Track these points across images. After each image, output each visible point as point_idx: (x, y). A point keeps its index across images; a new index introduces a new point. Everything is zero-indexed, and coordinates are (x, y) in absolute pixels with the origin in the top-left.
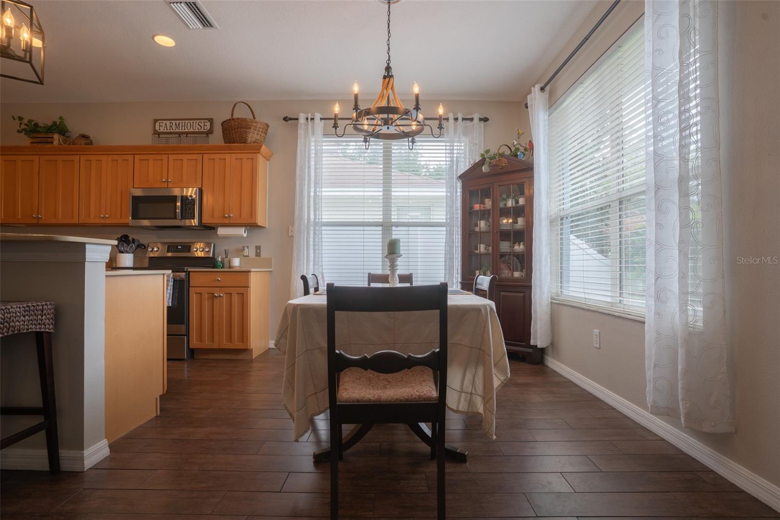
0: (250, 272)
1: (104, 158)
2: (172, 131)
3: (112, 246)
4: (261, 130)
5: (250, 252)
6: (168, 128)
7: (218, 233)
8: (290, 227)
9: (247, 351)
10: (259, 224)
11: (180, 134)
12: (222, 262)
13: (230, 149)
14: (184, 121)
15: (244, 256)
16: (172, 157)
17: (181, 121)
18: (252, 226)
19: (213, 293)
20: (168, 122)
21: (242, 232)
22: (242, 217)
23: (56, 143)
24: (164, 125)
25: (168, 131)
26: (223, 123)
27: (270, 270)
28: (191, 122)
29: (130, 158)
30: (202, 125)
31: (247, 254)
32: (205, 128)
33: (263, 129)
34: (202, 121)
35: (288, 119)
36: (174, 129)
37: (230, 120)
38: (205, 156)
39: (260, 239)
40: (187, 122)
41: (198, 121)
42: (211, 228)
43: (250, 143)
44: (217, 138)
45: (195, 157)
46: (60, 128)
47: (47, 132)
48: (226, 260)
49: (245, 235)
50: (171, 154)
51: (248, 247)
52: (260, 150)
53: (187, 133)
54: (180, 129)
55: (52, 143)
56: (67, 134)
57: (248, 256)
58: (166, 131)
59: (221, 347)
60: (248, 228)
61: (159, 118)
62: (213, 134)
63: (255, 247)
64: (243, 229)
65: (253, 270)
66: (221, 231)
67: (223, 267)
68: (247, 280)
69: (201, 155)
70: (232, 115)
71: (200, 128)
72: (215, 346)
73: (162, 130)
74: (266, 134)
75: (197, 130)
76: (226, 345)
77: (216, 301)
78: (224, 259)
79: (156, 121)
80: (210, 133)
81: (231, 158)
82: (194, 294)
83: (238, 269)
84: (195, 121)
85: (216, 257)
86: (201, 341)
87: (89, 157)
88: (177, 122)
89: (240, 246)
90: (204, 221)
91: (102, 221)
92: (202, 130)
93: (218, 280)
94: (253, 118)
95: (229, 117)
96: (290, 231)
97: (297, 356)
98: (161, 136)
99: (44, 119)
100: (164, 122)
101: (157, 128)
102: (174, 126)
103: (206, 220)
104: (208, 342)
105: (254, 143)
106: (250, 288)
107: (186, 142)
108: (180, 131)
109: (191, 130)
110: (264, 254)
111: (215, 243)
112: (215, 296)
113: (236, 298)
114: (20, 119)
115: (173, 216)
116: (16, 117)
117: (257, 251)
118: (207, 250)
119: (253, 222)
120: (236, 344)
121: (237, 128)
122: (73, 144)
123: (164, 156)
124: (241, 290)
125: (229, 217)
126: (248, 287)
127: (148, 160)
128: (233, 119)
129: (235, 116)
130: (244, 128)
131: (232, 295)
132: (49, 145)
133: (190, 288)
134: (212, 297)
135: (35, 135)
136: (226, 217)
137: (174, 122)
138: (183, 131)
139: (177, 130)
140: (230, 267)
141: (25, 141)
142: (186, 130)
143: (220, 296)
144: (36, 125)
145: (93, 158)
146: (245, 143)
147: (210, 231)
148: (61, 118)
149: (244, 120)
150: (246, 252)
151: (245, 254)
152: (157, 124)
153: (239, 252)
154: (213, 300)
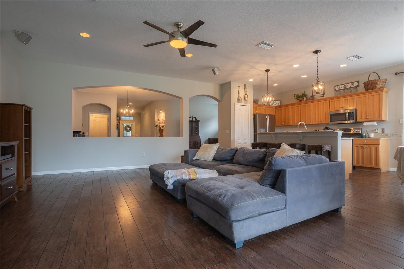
0: (380, 139)
1: (319, 103)
2: (342, 89)
3: (342, 132)
4: (383, 82)
5: (379, 131)
6: (340, 88)
7: (364, 124)
8: (401, 120)
9: (379, 169)
10: (383, 120)
11: (345, 89)
12: (366, 135)
13: (368, 92)
14: (346, 84)
15: (376, 133)
16: (343, 99)
17: (345, 85)
18: (380, 121)
19: (363, 147)
20: (340, 86)
21: (375, 123)
22: (375, 117)
23: (304, 100)
24: (338, 87)
25: (340, 89)
26: (364, 83)
27: (390, 138)
28: (349, 84)
29: (328, 101)
30: (354, 84)
31: (377, 132)
32: (356, 85)
33: (384, 81)
34: (354, 83)
35: (398, 73)
36: (342, 88)
37: (368, 81)
38: (357, 97)
39: (383, 126)
40: (347, 84)
41: (352, 83)
42: (360, 123)
43: (378, 89)
44: (361, 88)
45: (352, 97)
46: (304, 95)
47: (302, 97)
48: (367, 135)
49: (376, 125)
50: (343, 98)
51: (378, 129)
52: (383, 90)
53: (348, 89)
54: (345, 87)
55: (303, 100)
56: (307, 96)
57: (378, 133)
58: (339, 89)
59: (366, 166)
60: (378, 122)
61: (336, 85)
62: (359, 87)
63: (381, 129)
64: (376, 122)
65: (381, 138)
66: (365, 124)
67: (366, 137)
68: (379, 142)
69: (355, 97)
70: (369, 79)
71: (353, 85)
72: (364, 165)
73: (338, 89)
74: (385, 83)
75: (352, 87)
76: (369, 165)
77: (364, 150)
78: (366, 134)
79: (335, 86)
80: (358, 87)
81: (369, 96)
82: (355, 147)
83: (373, 138)
84: (351, 83)
85: (362, 133)
86: (358, 163)
87: (314, 103)
88: (344, 85)
89: (374, 129)
90: (357, 120)
91: (320, 123)
92: (354, 86)
93: (365, 142)
94: (378, 79)
95: (367, 80)
96: (400, 121)
97: (402, 161)
98: (337, 91)
99: (300, 93)
100: (339, 86)
101: (336, 89)
102: (342, 87)
103: (358, 120)
104: (361, 164)
105: (380, 88)
106: (380, 145)
107: (348, 92)
108: (345, 88)
109: (350, 87)
110: (386, 132)
111: (362, 129)
112: (364, 148)
113: (373, 149)
114: (295, 95)
115: (345, 119)
116: (294, 95)
117: (382, 131)
118: (359, 131)
119: (381, 119)
120: (374, 166)
121: (371, 84)
122: (310, 100)
123: (340, 99)
124: (376, 146)
125: (369, 118)
126: (379, 145)
127: (334, 101)
128: (369, 81)
129: (370, 80)
130: (374, 83)
131: (372, 147)
132: (303, 101)
133: (354, 145)
134: (363, 148)
135: (298, 99)
136: (367, 118)
137: (342, 85)
138: (346, 88)
139: (344, 88)
140: (369, 137)
141: (296, 101)
142: (348, 87)
143: (366, 148)
144: (298, 95)
145: (316, 103)
146: (375, 89)
147: (359, 124)
148: (304, 92)
149: (375, 80)
150: (377, 131)
151: (376, 132)
152: (336, 87)
153: (374, 131)
154: (363, 149)
